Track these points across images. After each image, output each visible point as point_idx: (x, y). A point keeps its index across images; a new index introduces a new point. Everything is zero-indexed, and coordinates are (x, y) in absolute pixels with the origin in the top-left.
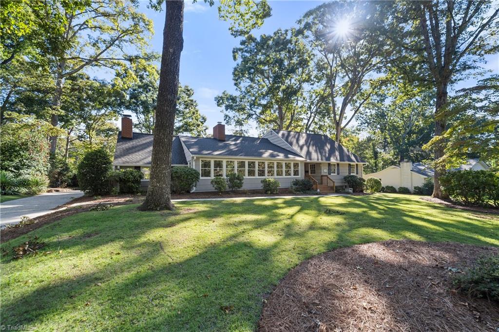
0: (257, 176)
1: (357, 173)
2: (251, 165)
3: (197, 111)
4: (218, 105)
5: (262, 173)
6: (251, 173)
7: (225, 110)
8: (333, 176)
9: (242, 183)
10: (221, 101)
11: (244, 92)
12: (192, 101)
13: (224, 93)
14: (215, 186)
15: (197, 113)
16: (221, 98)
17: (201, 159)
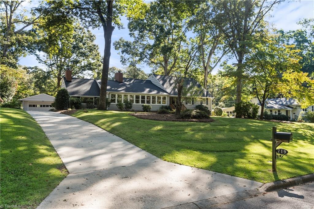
0: (140, 103)
1: (207, 104)
2: (137, 97)
3: (98, 54)
4: (116, 49)
5: (143, 102)
6: (137, 102)
7: (121, 53)
8: (188, 105)
9: (132, 106)
10: (118, 46)
11: (137, 38)
12: (95, 45)
13: (120, 40)
14: (119, 106)
15: (98, 55)
16: (119, 43)
17: (111, 94)
